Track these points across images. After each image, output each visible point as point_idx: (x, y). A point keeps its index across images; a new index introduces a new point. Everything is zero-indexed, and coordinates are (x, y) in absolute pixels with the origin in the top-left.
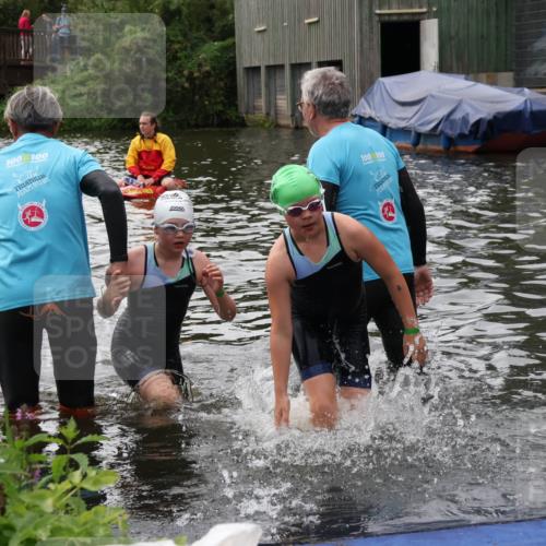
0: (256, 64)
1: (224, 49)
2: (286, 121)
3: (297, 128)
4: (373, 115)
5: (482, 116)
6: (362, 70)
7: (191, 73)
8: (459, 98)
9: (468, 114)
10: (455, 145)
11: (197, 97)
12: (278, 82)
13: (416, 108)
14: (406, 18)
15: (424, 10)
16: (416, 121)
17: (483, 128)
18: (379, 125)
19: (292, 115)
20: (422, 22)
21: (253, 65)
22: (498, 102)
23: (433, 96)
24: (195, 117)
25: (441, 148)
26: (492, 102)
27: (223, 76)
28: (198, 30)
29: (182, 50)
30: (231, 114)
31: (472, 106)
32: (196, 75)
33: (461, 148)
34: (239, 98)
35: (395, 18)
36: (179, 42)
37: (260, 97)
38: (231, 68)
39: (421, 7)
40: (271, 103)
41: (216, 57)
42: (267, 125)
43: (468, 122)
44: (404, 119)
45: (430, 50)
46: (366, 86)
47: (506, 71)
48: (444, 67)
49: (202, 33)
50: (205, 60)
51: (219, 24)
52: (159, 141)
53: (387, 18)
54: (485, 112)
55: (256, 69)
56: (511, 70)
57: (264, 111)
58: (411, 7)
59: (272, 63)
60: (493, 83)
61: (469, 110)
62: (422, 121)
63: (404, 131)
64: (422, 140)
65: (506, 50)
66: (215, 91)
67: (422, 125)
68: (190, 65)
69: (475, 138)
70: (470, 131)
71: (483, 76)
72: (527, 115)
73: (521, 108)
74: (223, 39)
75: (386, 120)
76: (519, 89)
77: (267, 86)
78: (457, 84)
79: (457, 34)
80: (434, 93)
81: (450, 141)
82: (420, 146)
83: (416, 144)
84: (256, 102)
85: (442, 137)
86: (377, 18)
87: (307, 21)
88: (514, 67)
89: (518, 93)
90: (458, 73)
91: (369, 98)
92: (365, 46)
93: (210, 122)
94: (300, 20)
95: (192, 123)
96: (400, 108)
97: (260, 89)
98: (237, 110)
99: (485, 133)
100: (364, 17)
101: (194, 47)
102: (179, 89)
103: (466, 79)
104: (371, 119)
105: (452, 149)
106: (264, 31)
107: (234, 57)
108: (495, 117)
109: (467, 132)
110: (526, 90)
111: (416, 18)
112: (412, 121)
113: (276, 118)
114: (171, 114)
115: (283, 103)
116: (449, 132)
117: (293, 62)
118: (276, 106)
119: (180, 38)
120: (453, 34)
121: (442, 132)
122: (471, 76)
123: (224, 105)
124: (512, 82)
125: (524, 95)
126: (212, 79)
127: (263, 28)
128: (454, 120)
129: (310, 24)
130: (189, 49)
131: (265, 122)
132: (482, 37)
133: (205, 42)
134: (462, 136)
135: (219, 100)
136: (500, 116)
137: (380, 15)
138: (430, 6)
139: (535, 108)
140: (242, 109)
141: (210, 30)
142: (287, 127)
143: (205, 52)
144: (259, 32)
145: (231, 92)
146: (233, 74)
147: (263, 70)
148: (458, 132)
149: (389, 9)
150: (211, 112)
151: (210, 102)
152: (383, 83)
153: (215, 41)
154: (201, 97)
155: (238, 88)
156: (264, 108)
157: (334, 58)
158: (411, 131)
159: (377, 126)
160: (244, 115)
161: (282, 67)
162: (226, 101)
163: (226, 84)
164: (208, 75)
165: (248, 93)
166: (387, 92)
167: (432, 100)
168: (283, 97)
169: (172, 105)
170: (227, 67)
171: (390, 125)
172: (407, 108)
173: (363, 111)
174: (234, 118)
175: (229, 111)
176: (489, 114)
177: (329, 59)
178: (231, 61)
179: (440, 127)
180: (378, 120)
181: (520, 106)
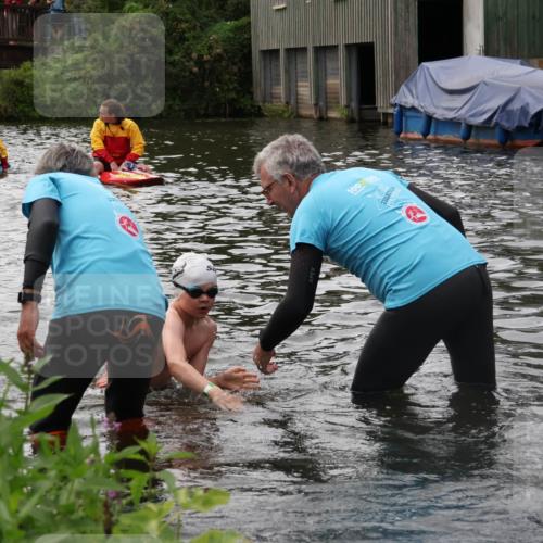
0: (274, 46)
1: (237, 29)
2: (308, 111)
3: (321, 119)
4: (416, 105)
6: (397, 54)
7: (200, 57)
8: (518, 86)
9: (527, 104)
10: (512, 140)
11: (207, 84)
12: (300, 67)
13: (466, 97)
16: (470, 109)
18: (423, 115)
19: (316, 105)
21: (271, 48)
23: (485, 83)
24: (204, 106)
25: (496, 142)
27: (236, 60)
28: (208, 7)
29: (190, 30)
30: (245, 102)
31: (531, 95)
32: (206, 58)
34: (255, 85)
36: (187, 22)
37: (278, 84)
38: (246, 51)
40: (291, 90)
41: (229, 37)
42: (286, 115)
43: (528, 112)
44: (451, 109)
45: (474, 32)
46: (404, 75)
49: (212, 11)
50: (217, 42)
55: (274, 53)
57: (283, 100)
59: (292, 46)
61: (529, 100)
62: (474, 112)
63: (453, 124)
64: (473, 133)
66: (227, 77)
67: (472, 116)
68: (199, 47)
69: (537, 132)
70: (530, 124)
74: (236, 18)
75: (431, 110)
77: (287, 71)
78: (510, 71)
80: (486, 80)
81: (507, 135)
82: (471, 140)
83: (466, 138)
84: (274, 90)
85: (497, 131)
91: (411, 85)
92: (400, 27)
93: (222, 111)
95: (202, 112)
96: (447, 96)
97: (279, 75)
98: (252, 98)
101: (204, 27)
102: (187, 74)
103: (522, 64)
104: (413, 108)
105: (509, 143)
106: (285, 8)
107: (250, 39)
109: (526, 125)
112: (463, 111)
113: (297, 108)
114: (177, 101)
115: (305, 90)
116: (505, 124)
117: (317, 44)
118: (297, 94)
119: (188, 17)
121: (497, 124)
123: (238, 93)
126: (224, 63)
127: (282, 6)
128: (512, 111)
129: (336, 1)
130: (198, 29)
131: (284, 111)
133: (216, 21)
134: (520, 129)
135: (231, 87)
140: (258, 96)
142: (309, 118)
143: (215, 32)
144: (278, 10)
145: (246, 79)
146: (247, 57)
147: (282, 54)
148: (516, 125)
150: (223, 100)
151: (222, 89)
152: (428, 69)
153: (227, 20)
154: (211, 84)
155: (254, 74)
156: (283, 95)
157: (364, 40)
158: (460, 123)
159: (420, 118)
160: (260, 104)
161: (304, 50)
162: (239, 88)
163: (239, 69)
164: (219, 58)
165: (265, 79)
166: (433, 79)
167: (485, 87)
168: (304, 84)
169: (179, 92)
170: (241, 50)
171: (435, 116)
172: (456, 97)
173: (404, 100)
174: (249, 107)
175: (242, 100)
177: (359, 41)
178: (246, 42)
179: (495, 119)
180: (422, 110)
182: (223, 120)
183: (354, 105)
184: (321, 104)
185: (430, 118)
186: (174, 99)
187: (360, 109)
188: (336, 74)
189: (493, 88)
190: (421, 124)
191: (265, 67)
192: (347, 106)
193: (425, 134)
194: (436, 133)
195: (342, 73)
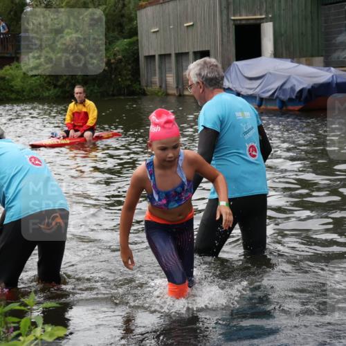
0: (152, 53)
1: (130, 44)
2: (173, 91)
3: (180, 95)
4: (231, 87)
5: (304, 86)
8: (289, 74)
9: (294, 85)
10: (286, 106)
11: (113, 76)
12: (167, 65)
13: (259, 81)
14: (252, 22)
15: (263, 16)
16: (260, 90)
17: (305, 94)
19: (177, 87)
20: (262, 24)
21: (151, 54)
22: (315, 77)
23: (270, 73)
24: (112, 89)
25: (277, 107)
26: (311, 77)
27: (130, 62)
28: (113, 31)
30: (136, 87)
31: (296, 80)
32: (112, 61)
33: (290, 108)
34: (141, 76)
35: (244, 22)
37: (155, 75)
38: (136, 57)
39: (261, 15)
40: (162, 79)
41: (126, 49)
42: (160, 94)
43: (295, 90)
44: (251, 89)
45: (268, 43)
47: (318, 56)
48: (277, 54)
49: (116, 33)
50: (119, 51)
51: (127, 28)
52: (86, 105)
53: (239, 22)
54: (306, 84)
55: (154, 56)
56: (322, 56)
57: (158, 85)
58: (255, 15)
59: (163, 53)
60: (310, 64)
61: (296, 83)
62: (264, 90)
63: (252, 97)
64: (264, 102)
65: (318, 42)
67: (263, 93)
68: (108, 55)
69: (300, 101)
70: (296, 97)
71: (304, 59)
72: (334, 86)
73: (330, 81)
74: (130, 37)
75: (239, 89)
76: (328, 68)
77: (160, 68)
78: (286, 66)
79: (286, 32)
80: (271, 71)
81: (283, 103)
82: (263, 107)
83: (260, 105)
84: (153, 79)
85: (278, 101)
86: (232, 22)
87: (185, 25)
88: (324, 54)
89: (327, 71)
90: (286, 58)
91: (228, 75)
92: (224, 40)
93: (122, 92)
94: (181, 24)
95: (111, 93)
96: (248, 81)
97: (155, 70)
98: (140, 84)
99: (306, 98)
100: (224, 21)
101: (111, 43)
103: (292, 62)
104: (229, 89)
105: (284, 108)
106: (158, 31)
107: (138, 49)
108: (312, 87)
109: (294, 97)
110: (332, 69)
111: (258, 22)
112: (257, 90)
113: (166, 89)
114: (96, 87)
115: (171, 79)
116: (282, 97)
117: (177, 52)
118: (166, 81)
120: (283, 32)
121: (277, 97)
122: (295, 60)
123: (132, 81)
124: (322, 64)
125: (331, 72)
126: (123, 64)
127: (156, 30)
128: (286, 89)
129: (188, 26)
130: (107, 44)
131: (159, 92)
132: (302, 34)
133: (118, 40)
134: (290, 100)
135: (128, 78)
136: (316, 86)
137: (234, 20)
138: (267, 14)
139: (339, 80)
140: (143, 83)
141: (121, 31)
142: (174, 95)
143: (117, 46)
144: (154, 32)
145: (136, 73)
146: (137, 60)
147: (157, 57)
148: (288, 97)
149: (240, 16)
150: (123, 86)
151: (122, 79)
152: (237, 65)
153: (124, 38)
154: (116, 76)
155: (141, 70)
156: (158, 82)
157: (204, 49)
158: (256, 97)
160: (145, 88)
161: (169, 55)
162: (132, 79)
163: (132, 67)
164: (120, 61)
165: (147, 73)
166: (240, 71)
167: (270, 76)
168: (171, 75)
169: (97, 82)
170: (133, 56)
171: (242, 93)
172: (254, 81)
174: (138, 89)
175: (135, 85)
176: (309, 85)
177: (201, 50)
178: (136, 52)
179: (276, 94)
180: (234, 89)
181: (329, 79)
182: (122, 97)
184: (180, 87)
186: (94, 86)
189: (276, 77)
191: (147, 66)
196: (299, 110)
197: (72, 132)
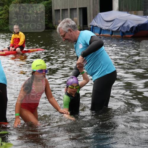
0: (58, 8)
1: (48, 4)
4: (97, 25)
5: (134, 25)
6: (93, 10)
8: (126, 19)
9: (129, 25)
12: (66, 14)
13: (111, 23)
17: (134, 29)
21: (58, 9)
22: (139, 21)
23: (117, 19)
25: (120, 36)
26: (137, 21)
27: (48, 13)
31: (130, 22)
33: (127, 36)
34: (53, 20)
37: (60, 19)
38: (50, 10)
41: (45, 6)
43: (129, 27)
44: (107, 26)
45: (116, 4)
46: (95, 15)
47: (141, 10)
48: (120, 9)
52: (19, 35)
55: (59, 10)
56: (142, 10)
59: (64, 8)
60: (137, 14)
61: (129, 23)
62: (113, 28)
63: (108, 30)
64: (114, 33)
65: (141, 3)
66: (45, 18)
69: (132, 32)
70: (130, 30)
71: (133, 12)
75: (101, 27)
76: (145, 16)
77: (62, 16)
80: (117, 18)
81: (123, 33)
82: (113, 35)
83: (112, 34)
84: (58, 21)
85: (121, 32)
88: (143, 9)
89: (145, 18)
90: (125, 11)
91: (96, 19)
92: (94, 2)
96: (106, 23)
97: (60, 17)
98: (52, 24)
99: (135, 31)
101: (38, 3)
103: (127, 13)
104: (96, 26)
105: (124, 36)
107: (51, 6)
108: (138, 25)
109: (129, 31)
112: (111, 27)
116: (123, 30)
117: (71, 8)
121: (120, 30)
122: (129, 12)
123: (48, 22)
124: (143, 14)
125: (147, 18)
128: (125, 27)
133: (42, 1)
134: (127, 32)
135: (46, 21)
136: (140, 25)
140: (54, 23)
145: (51, 18)
147: (61, 11)
148: (126, 30)
152: (100, 15)
153: (45, 1)
155: (53, 17)
157: (84, 7)
158: (110, 30)
159: (98, 29)
160: (55, 26)
161: (67, 9)
162: (48, 21)
163: (48, 15)
165: (56, 18)
166: (102, 18)
167: (117, 20)
171: (103, 28)
172: (109, 23)
173: (94, 24)
174: (51, 26)
175: (49, 24)
176: (136, 25)
177: (83, 7)
178: (50, 8)
179: (120, 29)
180: (99, 27)
181: (146, 22)
183: (81, 25)
185: (101, 29)
187: (83, 26)
188: (76, 16)
189: (120, 20)
190: (99, 31)
191: (56, 15)
192: (79, 26)
193: (100, 34)
194: (103, 34)
195: (78, 16)
196: (131, 37)
197: (11, 48)
